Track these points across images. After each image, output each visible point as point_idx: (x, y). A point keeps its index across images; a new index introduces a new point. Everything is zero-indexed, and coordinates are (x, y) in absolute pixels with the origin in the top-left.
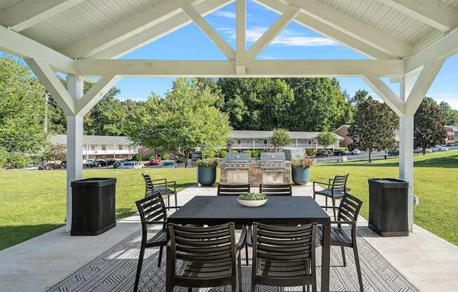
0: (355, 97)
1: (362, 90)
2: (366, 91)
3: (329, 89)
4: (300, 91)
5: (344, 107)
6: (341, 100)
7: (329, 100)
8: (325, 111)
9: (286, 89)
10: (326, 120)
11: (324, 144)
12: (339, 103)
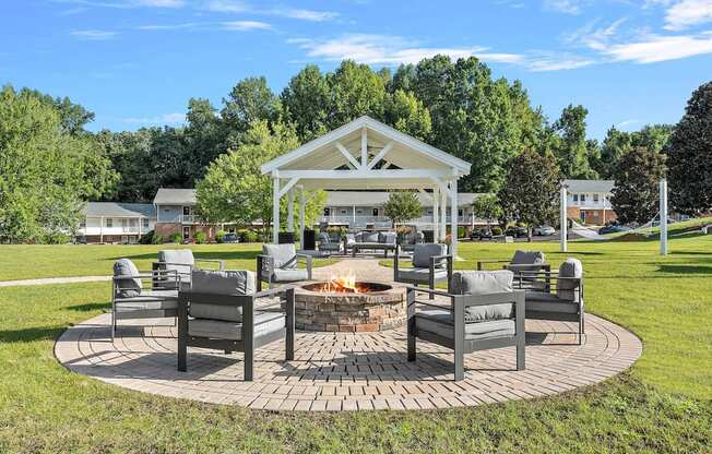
0: (561, 120)
1: (575, 106)
2: (584, 107)
3: (502, 107)
4: (444, 112)
5: (536, 140)
6: (530, 128)
7: (501, 129)
8: (495, 150)
9: (415, 110)
10: (497, 168)
11: (486, 216)
12: (526, 134)
